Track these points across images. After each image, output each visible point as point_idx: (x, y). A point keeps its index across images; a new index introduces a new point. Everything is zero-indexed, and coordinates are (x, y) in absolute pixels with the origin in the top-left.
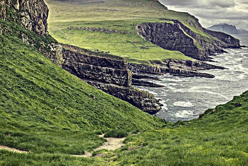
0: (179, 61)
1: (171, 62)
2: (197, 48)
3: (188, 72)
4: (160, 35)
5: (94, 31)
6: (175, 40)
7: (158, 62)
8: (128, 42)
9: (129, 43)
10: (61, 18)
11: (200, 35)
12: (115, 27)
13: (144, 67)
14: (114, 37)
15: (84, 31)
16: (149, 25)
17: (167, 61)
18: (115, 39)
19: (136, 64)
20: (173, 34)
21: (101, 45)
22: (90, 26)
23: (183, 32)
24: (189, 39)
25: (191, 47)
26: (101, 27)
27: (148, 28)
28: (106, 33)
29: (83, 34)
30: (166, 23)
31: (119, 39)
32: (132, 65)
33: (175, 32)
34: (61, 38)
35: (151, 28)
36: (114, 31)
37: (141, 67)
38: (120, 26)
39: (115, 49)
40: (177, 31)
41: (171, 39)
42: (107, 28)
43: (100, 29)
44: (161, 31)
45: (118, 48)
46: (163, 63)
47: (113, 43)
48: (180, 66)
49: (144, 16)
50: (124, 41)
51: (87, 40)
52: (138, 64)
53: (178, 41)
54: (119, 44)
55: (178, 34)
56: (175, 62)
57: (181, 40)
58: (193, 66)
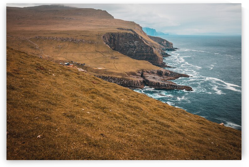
0: (151, 71)
1: (144, 73)
2: (157, 56)
3: (167, 85)
4: (121, 44)
5: (62, 40)
6: (135, 47)
7: (134, 74)
8: (97, 51)
9: (98, 53)
10: (23, 25)
11: (151, 42)
12: (83, 37)
13: (125, 81)
14: (82, 47)
15: (53, 40)
16: (112, 34)
17: (140, 72)
18: (84, 49)
19: (116, 78)
20: (133, 43)
21: (73, 55)
22: (58, 36)
23: (143, 42)
24: (150, 48)
25: (151, 55)
26: (69, 37)
27: (111, 38)
28: (74, 43)
29: (51, 44)
30: (127, 33)
31: (87, 48)
32: (112, 79)
33: (135, 41)
34: (30, 48)
35: (114, 38)
36: (82, 41)
37: (122, 81)
38: (87, 36)
39: (87, 60)
40: (137, 41)
41: (132, 47)
42: (75, 38)
43: (68, 39)
44: (122, 40)
45: (89, 58)
46: (138, 74)
47: (83, 53)
48: (154, 77)
49: (98, 24)
50: (92, 50)
51: (57, 50)
52: (118, 78)
53: (138, 49)
54: (89, 54)
55: (138, 43)
56: (148, 72)
57: (142, 48)
58: (164, 76)
